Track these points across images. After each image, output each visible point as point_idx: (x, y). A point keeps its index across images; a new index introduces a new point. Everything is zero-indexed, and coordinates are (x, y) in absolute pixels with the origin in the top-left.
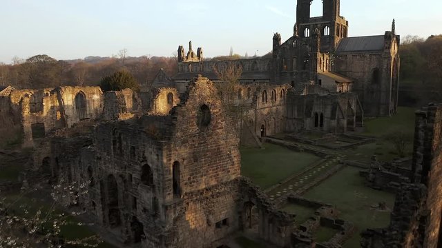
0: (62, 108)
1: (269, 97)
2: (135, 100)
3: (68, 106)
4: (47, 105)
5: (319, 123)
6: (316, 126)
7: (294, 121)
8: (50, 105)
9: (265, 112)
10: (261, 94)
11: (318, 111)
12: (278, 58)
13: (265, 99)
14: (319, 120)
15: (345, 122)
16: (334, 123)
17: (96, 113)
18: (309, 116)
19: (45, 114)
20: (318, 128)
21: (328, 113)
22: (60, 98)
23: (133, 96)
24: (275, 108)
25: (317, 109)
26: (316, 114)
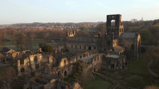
0: (30, 62)
1: (97, 59)
2: (53, 59)
3: (32, 61)
4: (25, 62)
5: (113, 67)
6: (112, 67)
7: (105, 66)
8: (26, 62)
9: (95, 64)
10: (94, 59)
11: (113, 63)
12: (100, 41)
13: (95, 60)
14: (113, 66)
15: (121, 67)
16: (118, 68)
17: (41, 62)
18: (110, 65)
19: (25, 64)
20: (113, 68)
21: (116, 64)
22: (29, 59)
23: (53, 58)
24: (98, 62)
25: (112, 63)
26: (112, 64)
